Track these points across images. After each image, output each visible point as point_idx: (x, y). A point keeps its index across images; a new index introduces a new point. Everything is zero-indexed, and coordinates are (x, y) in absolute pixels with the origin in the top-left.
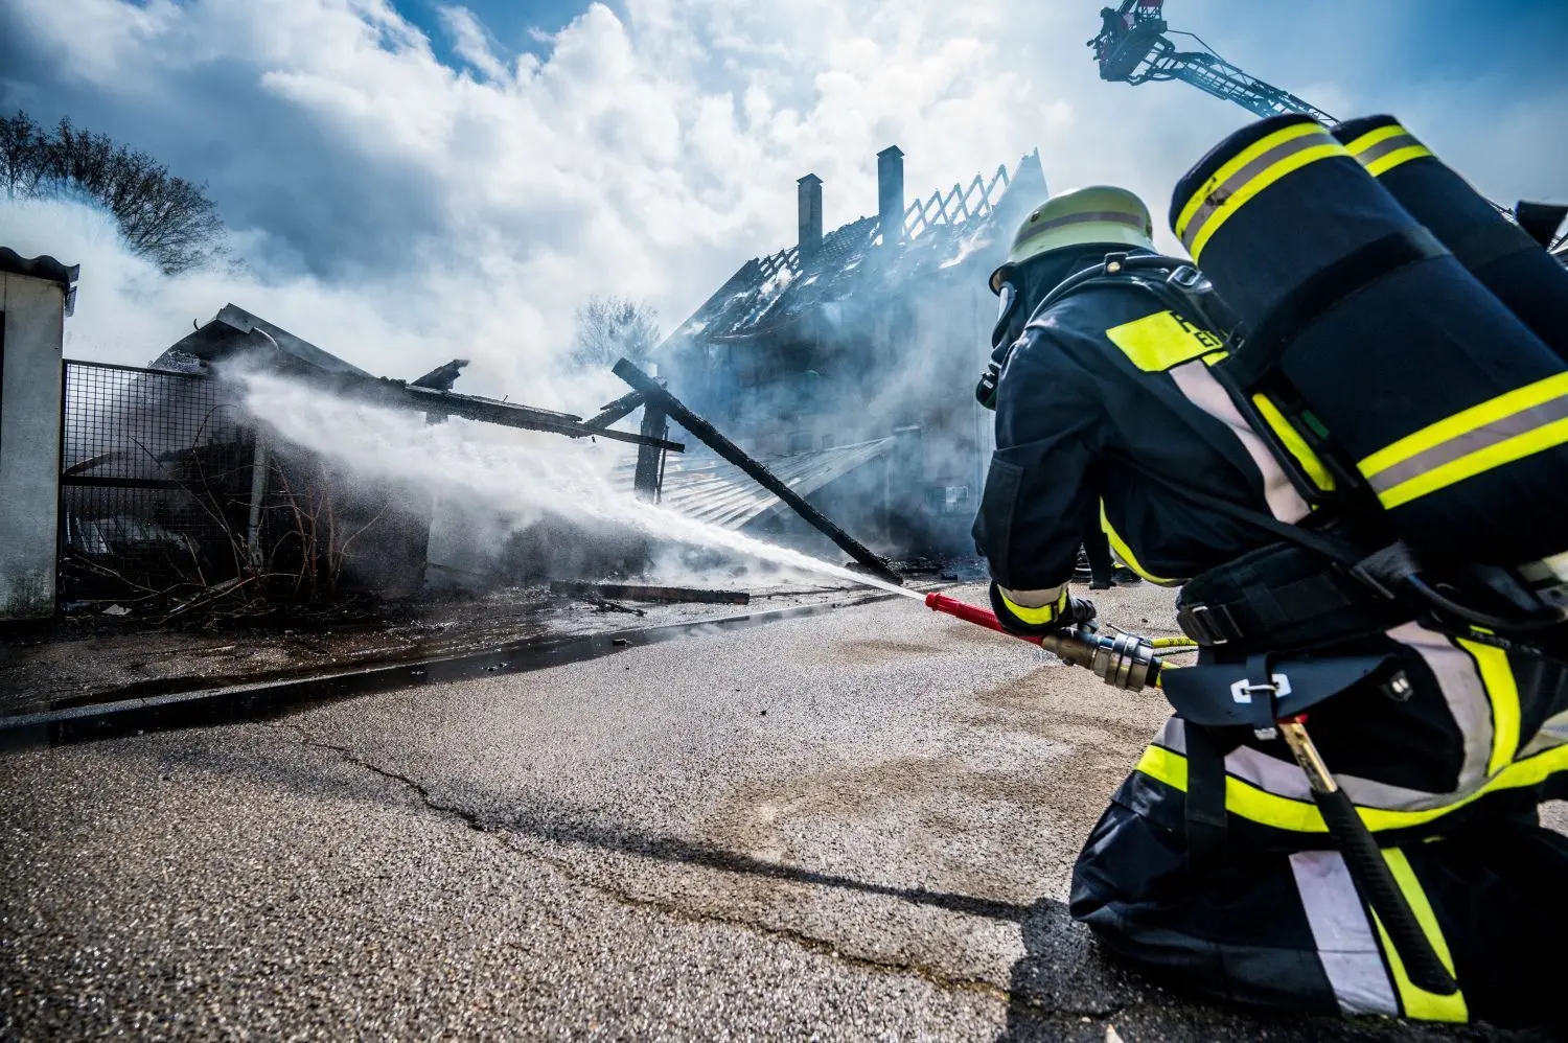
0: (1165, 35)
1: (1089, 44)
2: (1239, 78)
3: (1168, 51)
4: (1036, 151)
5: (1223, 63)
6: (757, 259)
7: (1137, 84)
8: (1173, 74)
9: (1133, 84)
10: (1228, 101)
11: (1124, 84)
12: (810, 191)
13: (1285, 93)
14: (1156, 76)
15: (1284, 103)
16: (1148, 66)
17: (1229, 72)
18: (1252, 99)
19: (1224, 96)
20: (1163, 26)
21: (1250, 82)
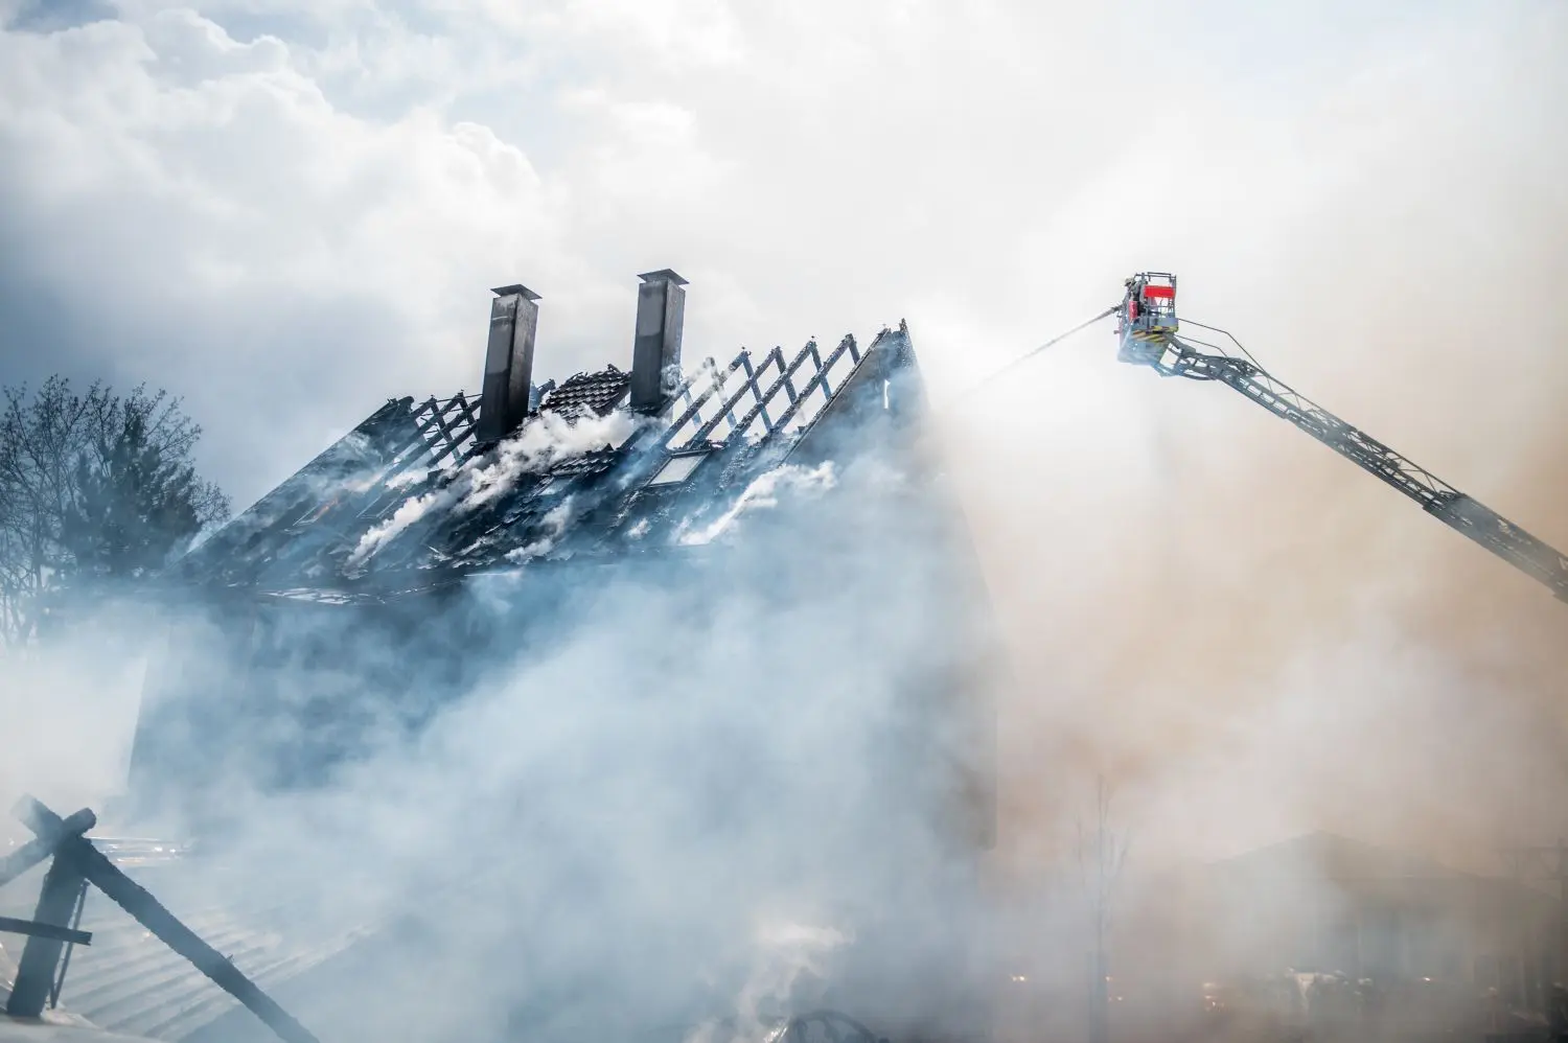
2: (1291, 399)
4: (903, 325)
6: (410, 400)
17: (1277, 389)
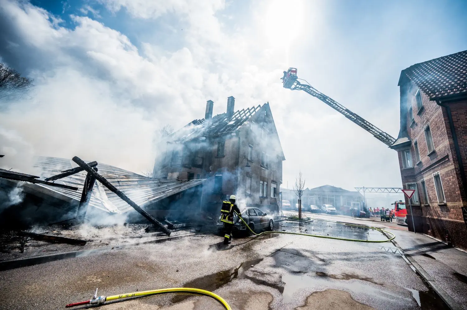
0: (297, 80)
1: (281, 79)
2: (317, 92)
3: (298, 83)
4: (268, 102)
5: (313, 88)
6: (197, 119)
7: (293, 90)
8: (301, 89)
9: (291, 90)
10: (315, 97)
11: (289, 90)
12: (210, 104)
13: (328, 97)
14: (297, 89)
15: (328, 100)
16: (295, 86)
17: (314, 90)
18: (321, 97)
19: (314, 96)
20: (297, 78)
21: (319, 93)
